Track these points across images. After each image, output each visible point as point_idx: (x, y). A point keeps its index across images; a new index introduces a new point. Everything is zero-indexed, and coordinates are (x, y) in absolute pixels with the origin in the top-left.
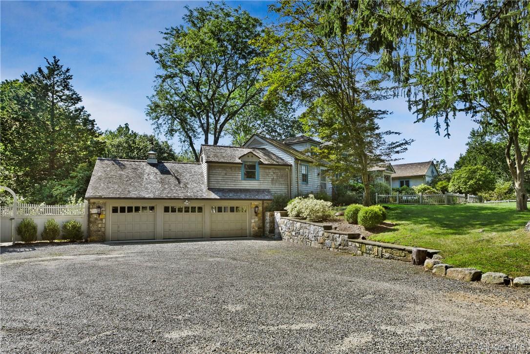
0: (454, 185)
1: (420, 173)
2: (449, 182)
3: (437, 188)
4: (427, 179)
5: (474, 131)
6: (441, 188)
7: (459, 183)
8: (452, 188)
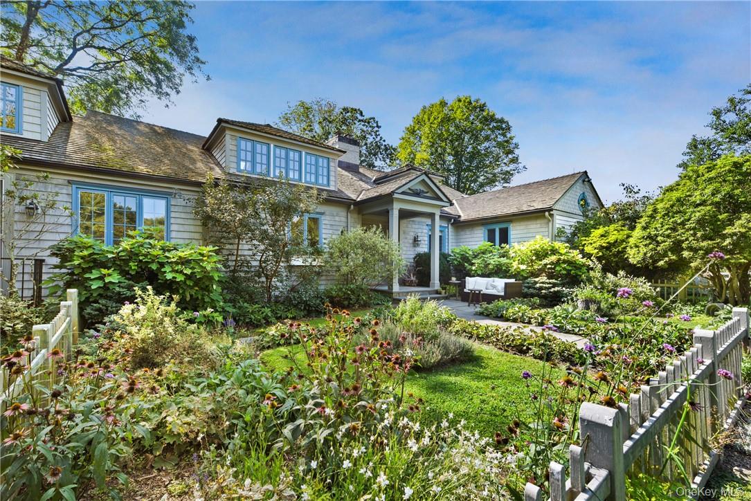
0: (652, 238)
1: (538, 205)
2: (632, 228)
3: (588, 249)
4: (560, 221)
5: (695, 140)
6: (601, 248)
7: (674, 229)
8: (643, 250)
